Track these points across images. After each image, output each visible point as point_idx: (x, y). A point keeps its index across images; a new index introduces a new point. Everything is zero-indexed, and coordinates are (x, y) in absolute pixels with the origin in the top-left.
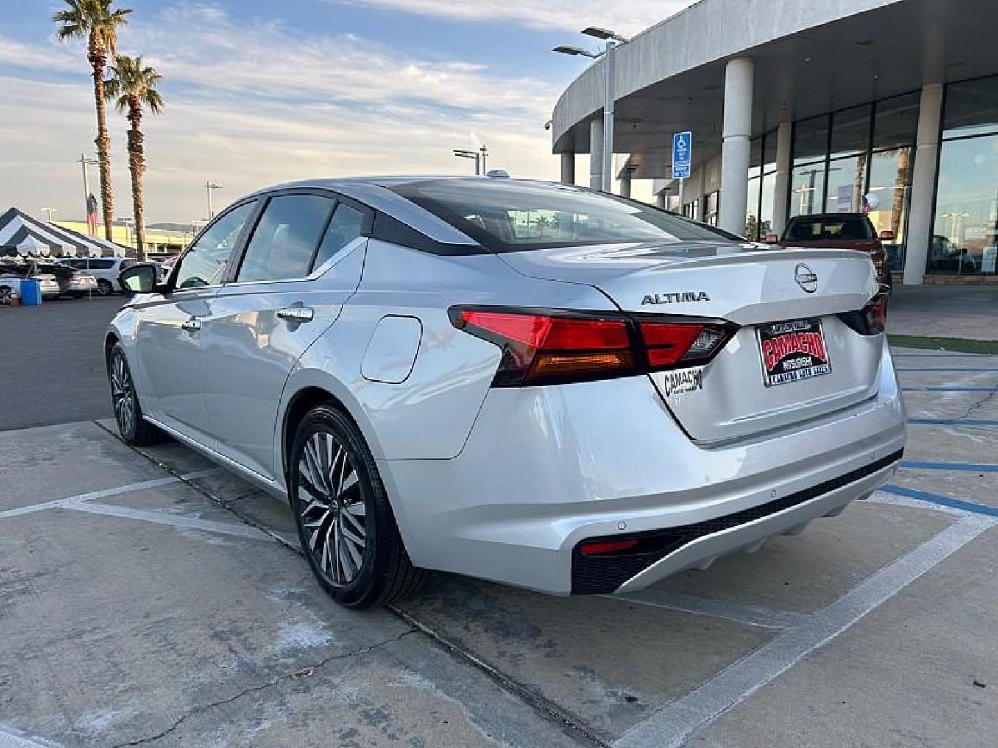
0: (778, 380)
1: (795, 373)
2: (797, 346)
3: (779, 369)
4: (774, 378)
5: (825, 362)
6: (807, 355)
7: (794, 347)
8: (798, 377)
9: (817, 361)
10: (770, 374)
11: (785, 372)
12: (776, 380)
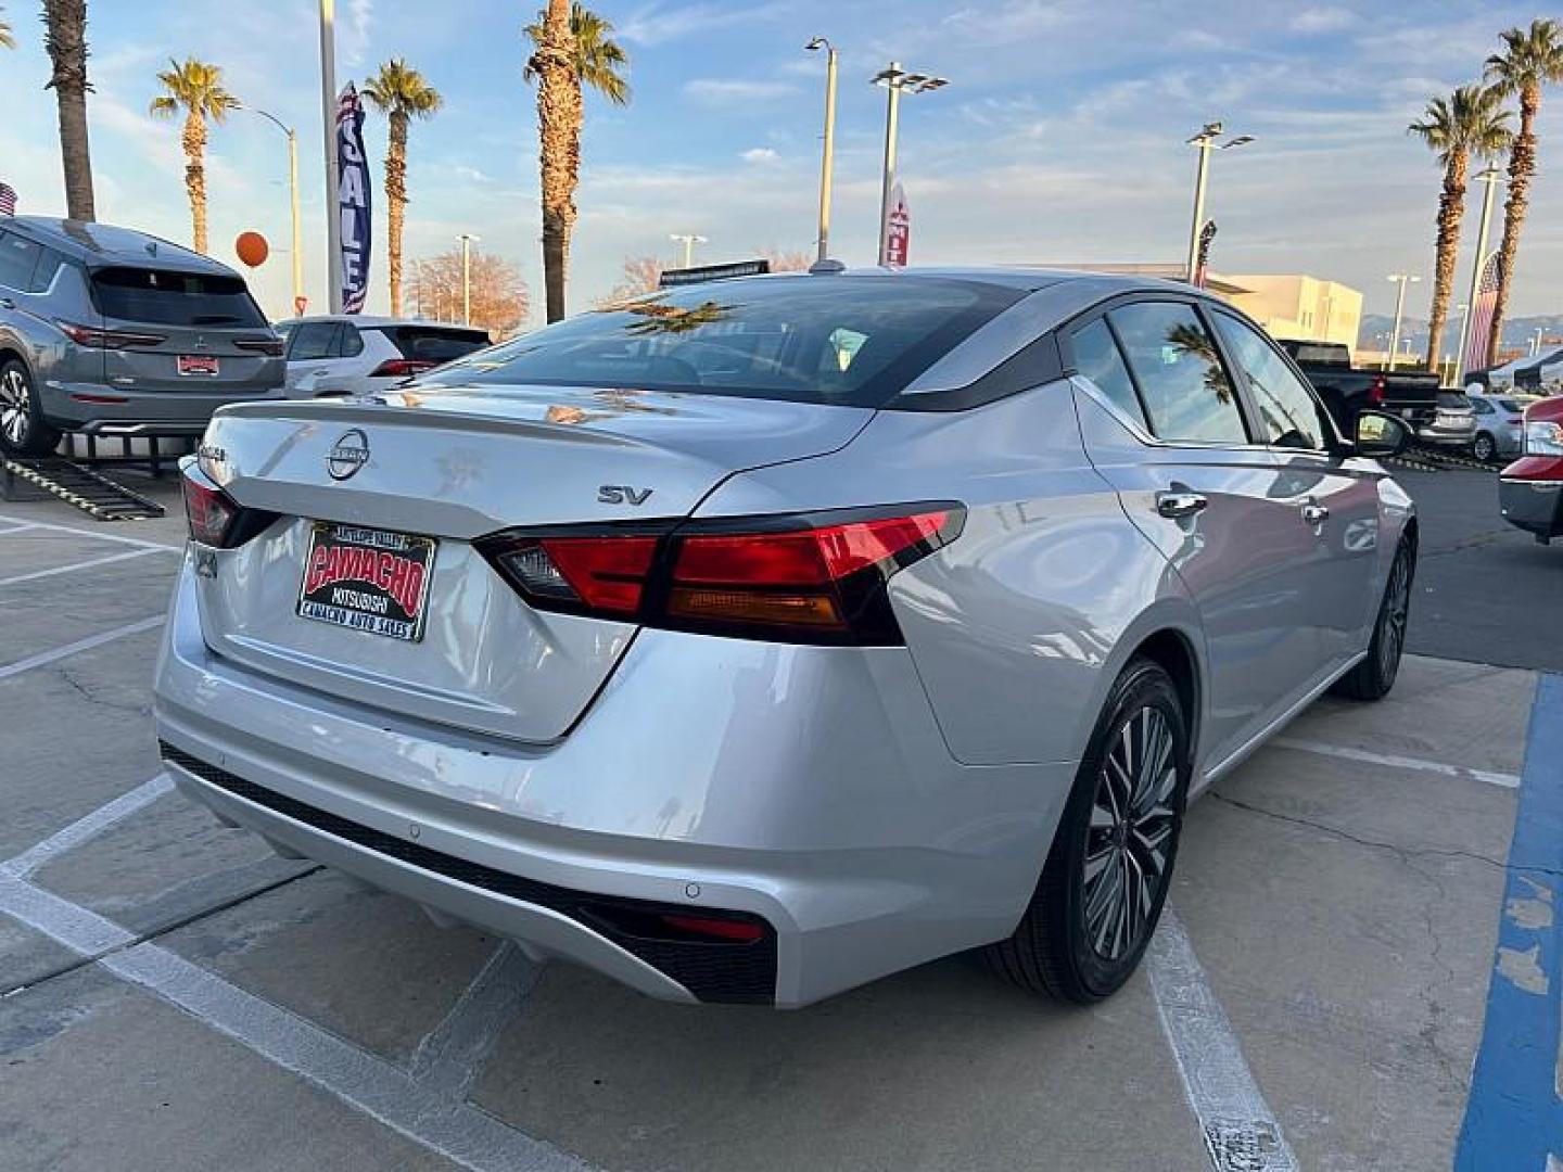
0: (311, 613)
1: (344, 613)
2: (371, 573)
3: (322, 596)
4: (307, 607)
5: (411, 620)
6: (384, 594)
7: (364, 572)
8: (347, 623)
9: (398, 613)
10: (307, 597)
11: (330, 603)
12: (308, 609)
